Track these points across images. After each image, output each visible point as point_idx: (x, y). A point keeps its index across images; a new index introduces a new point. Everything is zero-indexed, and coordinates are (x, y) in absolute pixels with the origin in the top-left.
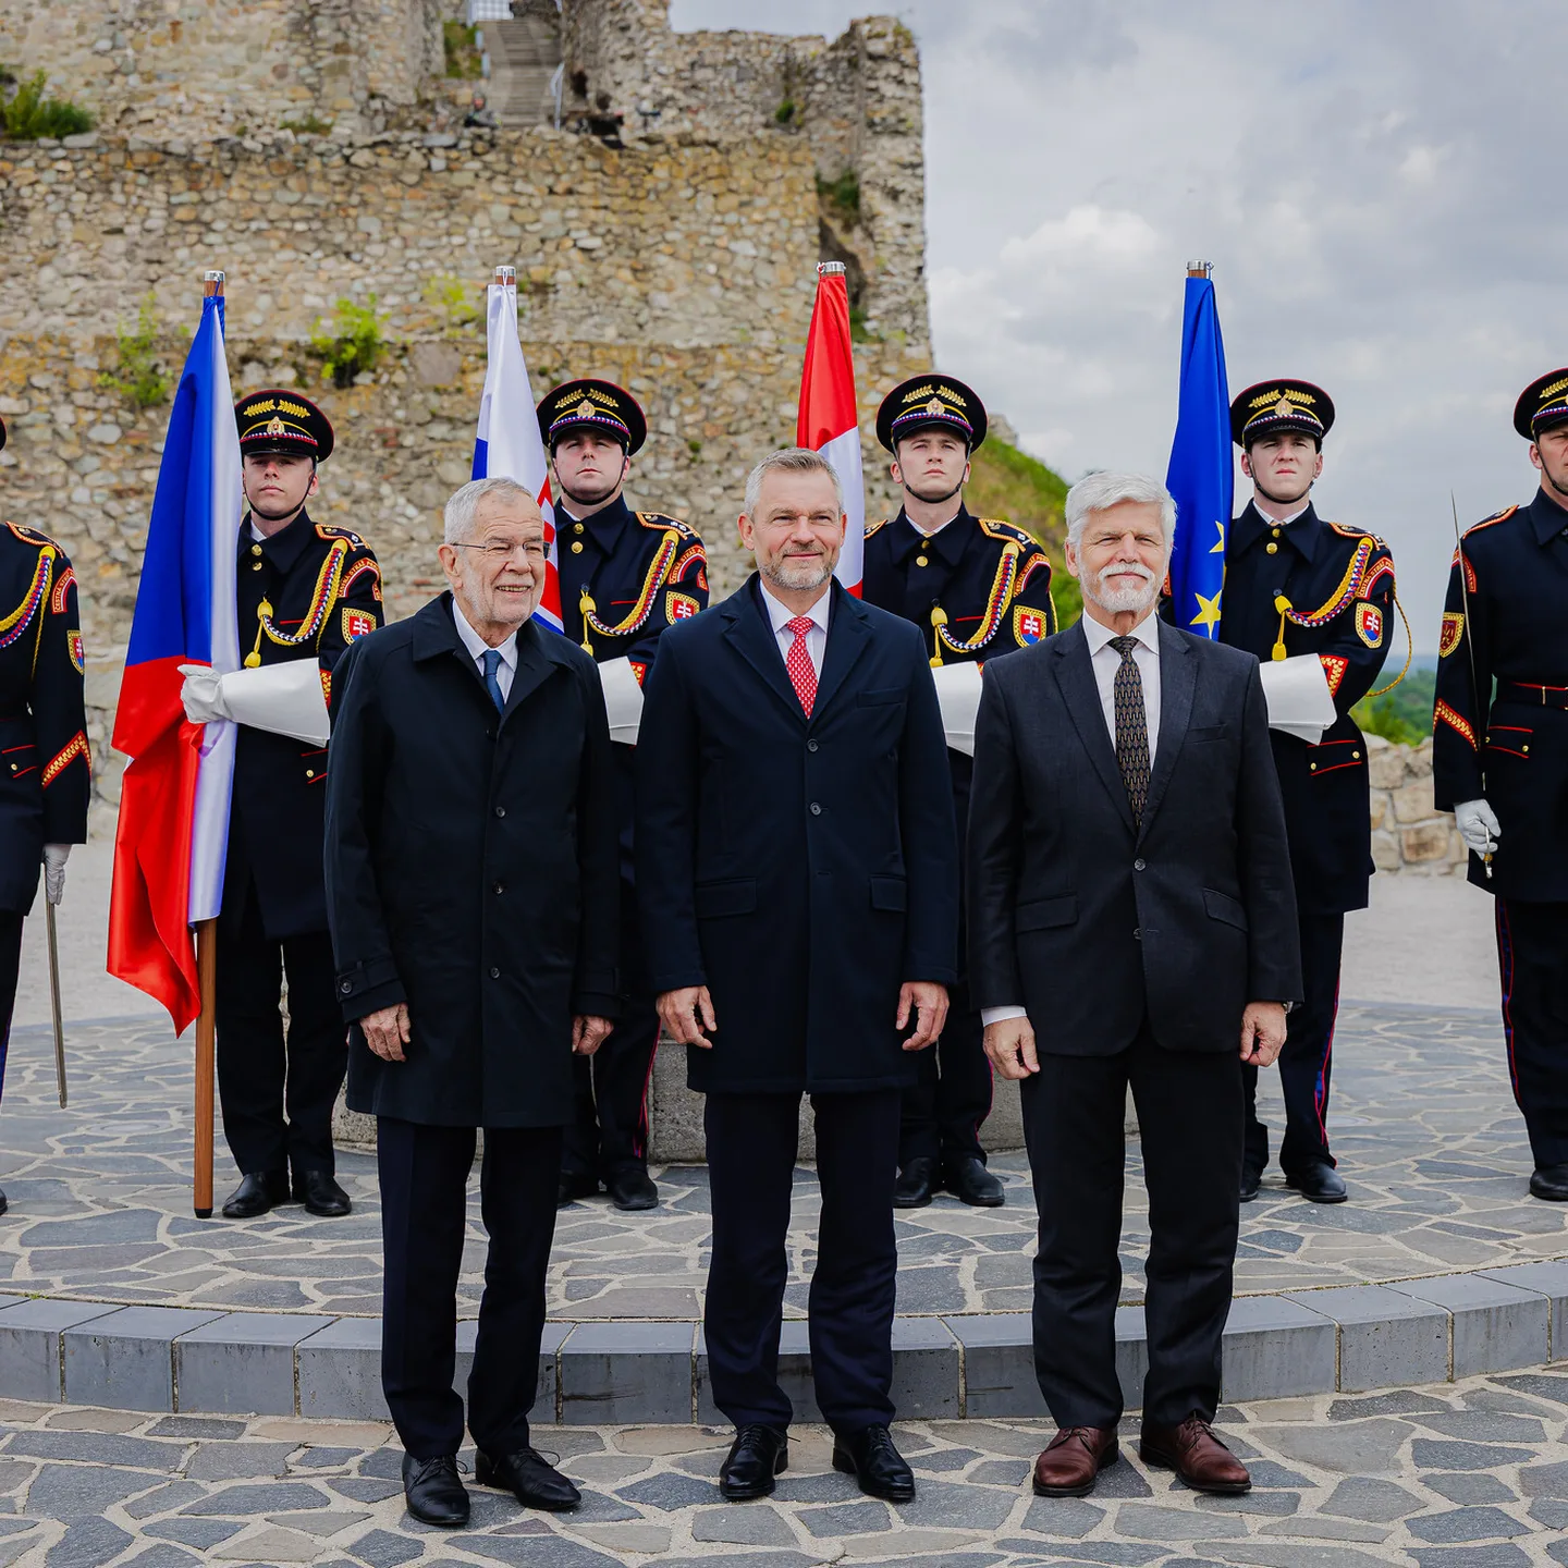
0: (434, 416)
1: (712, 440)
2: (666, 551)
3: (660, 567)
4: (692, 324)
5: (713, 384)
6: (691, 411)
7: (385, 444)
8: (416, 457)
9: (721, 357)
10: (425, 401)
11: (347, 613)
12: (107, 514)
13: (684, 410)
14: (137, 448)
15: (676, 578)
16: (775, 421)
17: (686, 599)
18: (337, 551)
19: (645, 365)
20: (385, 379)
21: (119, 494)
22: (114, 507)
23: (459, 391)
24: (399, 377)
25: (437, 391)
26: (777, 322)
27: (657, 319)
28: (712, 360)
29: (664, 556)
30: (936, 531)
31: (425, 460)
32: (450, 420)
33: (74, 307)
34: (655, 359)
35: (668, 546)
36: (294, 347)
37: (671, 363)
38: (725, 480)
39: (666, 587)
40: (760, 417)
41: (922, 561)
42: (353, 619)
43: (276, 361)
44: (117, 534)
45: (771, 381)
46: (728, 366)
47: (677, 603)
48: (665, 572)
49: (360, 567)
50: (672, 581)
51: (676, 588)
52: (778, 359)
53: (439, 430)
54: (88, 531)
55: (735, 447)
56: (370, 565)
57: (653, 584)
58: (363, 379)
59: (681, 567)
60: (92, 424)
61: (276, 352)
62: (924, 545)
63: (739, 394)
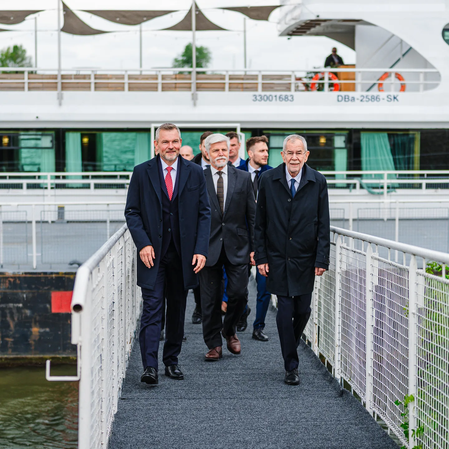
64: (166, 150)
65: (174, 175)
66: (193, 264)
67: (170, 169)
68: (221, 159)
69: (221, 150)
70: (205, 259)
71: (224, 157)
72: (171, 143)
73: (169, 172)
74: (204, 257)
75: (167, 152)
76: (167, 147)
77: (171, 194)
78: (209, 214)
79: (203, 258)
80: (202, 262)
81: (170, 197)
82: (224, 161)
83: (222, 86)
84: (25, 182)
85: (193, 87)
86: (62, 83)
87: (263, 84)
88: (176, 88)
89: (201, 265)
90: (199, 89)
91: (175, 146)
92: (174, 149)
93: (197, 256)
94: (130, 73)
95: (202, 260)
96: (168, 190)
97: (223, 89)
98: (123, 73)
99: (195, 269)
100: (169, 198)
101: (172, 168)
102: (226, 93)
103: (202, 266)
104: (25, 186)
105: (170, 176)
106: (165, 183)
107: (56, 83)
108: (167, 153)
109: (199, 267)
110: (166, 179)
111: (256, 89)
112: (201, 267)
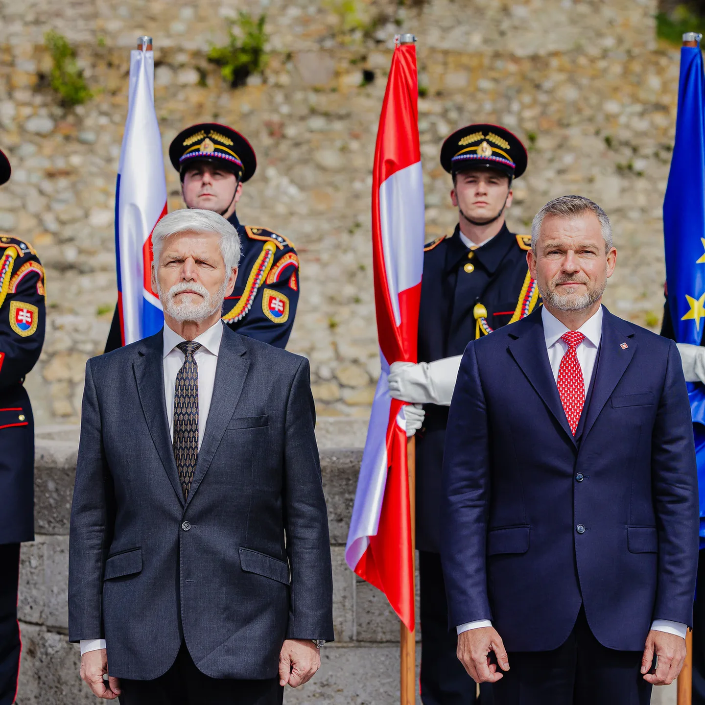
0: (313, 112)
1: (547, 132)
2: (265, 258)
3: (260, 270)
4: (546, 32)
5: (547, 85)
6: (530, 107)
7: (272, 134)
8: (297, 144)
9: (555, 62)
10: (305, 100)
11: (14, 305)
12: (41, 192)
13: (524, 107)
14: (67, 138)
15: (273, 279)
16: (600, 118)
17: (280, 296)
18: (8, 257)
19: (491, 68)
20: (272, 80)
21: (51, 175)
22: (47, 186)
23: (334, 90)
24: (284, 79)
25: (317, 90)
26: (619, 30)
27: (515, 28)
28: (547, 65)
29: (263, 261)
30: (482, 244)
31: (305, 148)
32: (327, 115)
33: (30, 17)
34: (499, 64)
35: (267, 254)
36: (197, 54)
37: (512, 67)
38: (557, 165)
39: (265, 285)
40: (587, 112)
41: (469, 268)
42: (19, 310)
43: (182, 66)
44: (49, 208)
45: (598, 83)
46: (561, 70)
47: (272, 298)
48: (263, 275)
49: (26, 269)
50: (269, 282)
51: (273, 286)
52: (602, 64)
53: (317, 123)
54: (24, 206)
55: (565, 139)
56: (35, 267)
57: (254, 284)
58: (253, 80)
59: (277, 271)
60: (29, 117)
61: (182, 58)
62: (470, 255)
63: (570, 93)
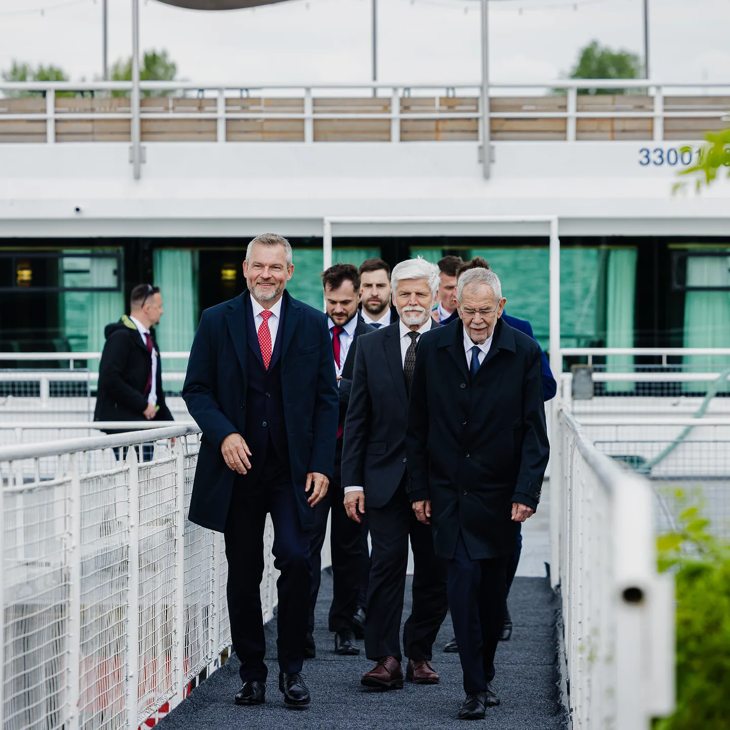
64: (257, 279)
65: (273, 325)
66: (307, 490)
67: (266, 315)
68: (412, 311)
69: (413, 295)
70: (327, 481)
71: (418, 308)
72: (267, 268)
73: (265, 320)
74: (326, 477)
75: (258, 283)
76: (259, 275)
77: (268, 360)
78: (335, 400)
79: (324, 479)
80: (321, 486)
81: (267, 365)
82: (417, 316)
83: (559, 126)
84: (44, 377)
85: (484, 128)
86: (142, 121)
87: (665, 119)
88: (437, 130)
89: (320, 491)
90: (499, 135)
91: (273, 275)
92: (272, 278)
93: (313, 476)
94: (316, 93)
95: (323, 483)
96: (263, 353)
97: (562, 134)
98: (301, 93)
99: (310, 498)
100: (265, 366)
101: (271, 312)
102: (571, 147)
103: (323, 494)
104: (45, 389)
105: (268, 327)
106: (258, 338)
107: (129, 120)
108: (258, 285)
109: (317, 496)
110: (259, 332)
111: (649, 134)
112: (321, 495)
